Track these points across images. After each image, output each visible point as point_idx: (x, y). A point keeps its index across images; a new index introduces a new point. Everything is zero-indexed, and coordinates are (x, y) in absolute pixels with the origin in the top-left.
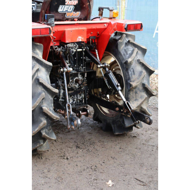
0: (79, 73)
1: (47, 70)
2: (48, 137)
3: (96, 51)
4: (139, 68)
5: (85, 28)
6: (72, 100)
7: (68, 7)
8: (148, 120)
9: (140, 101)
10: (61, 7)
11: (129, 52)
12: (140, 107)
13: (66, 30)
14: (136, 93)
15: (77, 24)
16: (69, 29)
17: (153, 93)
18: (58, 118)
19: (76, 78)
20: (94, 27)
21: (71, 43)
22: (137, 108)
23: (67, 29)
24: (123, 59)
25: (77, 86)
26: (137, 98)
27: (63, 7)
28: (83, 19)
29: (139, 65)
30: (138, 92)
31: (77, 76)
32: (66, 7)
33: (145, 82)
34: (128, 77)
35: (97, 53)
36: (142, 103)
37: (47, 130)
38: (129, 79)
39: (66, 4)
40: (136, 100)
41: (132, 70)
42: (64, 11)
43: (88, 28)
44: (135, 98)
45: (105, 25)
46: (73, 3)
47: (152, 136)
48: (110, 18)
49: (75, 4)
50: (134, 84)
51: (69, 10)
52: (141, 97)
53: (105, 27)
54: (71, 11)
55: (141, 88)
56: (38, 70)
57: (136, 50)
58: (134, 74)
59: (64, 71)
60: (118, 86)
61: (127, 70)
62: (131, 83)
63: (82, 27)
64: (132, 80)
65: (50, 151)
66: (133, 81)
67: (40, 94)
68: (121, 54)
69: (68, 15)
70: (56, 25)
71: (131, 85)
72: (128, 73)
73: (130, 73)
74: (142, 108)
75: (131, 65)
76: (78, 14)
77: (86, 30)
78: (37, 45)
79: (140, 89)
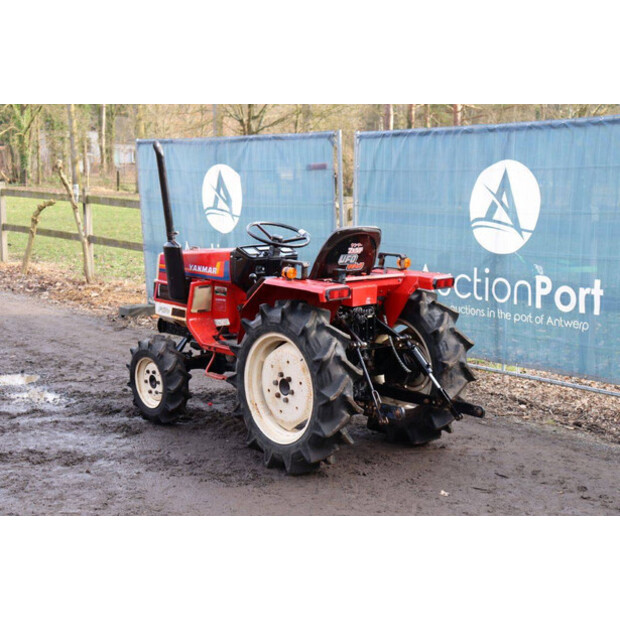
4: (453, 341)
5: (374, 285)
7: (351, 257)
8: (479, 411)
9: (458, 388)
10: (342, 257)
11: (437, 318)
12: (457, 397)
15: (366, 279)
16: (357, 288)
20: (386, 283)
21: (359, 307)
23: (355, 288)
24: (429, 328)
27: (345, 256)
29: (453, 336)
30: (455, 375)
32: (348, 257)
33: (462, 360)
34: (438, 354)
36: (459, 392)
38: (441, 356)
39: (349, 252)
41: (444, 343)
42: (346, 262)
43: (378, 285)
45: (400, 280)
46: (357, 252)
47: (466, 445)
48: (402, 270)
49: (359, 253)
50: (450, 363)
51: (351, 261)
52: (459, 383)
54: (353, 261)
55: (458, 368)
57: (447, 314)
58: (447, 349)
59: (357, 346)
60: (428, 366)
61: (436, 343)
62: (445, 362)
63: (371, 284)
64: (445, 357)
66: (448, 359)
67: (343, 377)
68: (425, 322)
69: (349, 268)
71: (445, 365)
72: (438, 348)
74: (459, 398)
76: (362, 265)
78: (323, 312)
79: (457, 371)
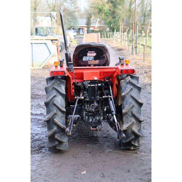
0: (95, 101)
1: (62, 97)
2: (59, 139)
3: (110, 86)
4: (130, 100)
5: (98, 71)
6: (91, 120)
7: (89, 57)
10: (84, 57)
13: (84, 72)
14: (127, 117)
15: (92, 68)
16: (86, 72)
17: (140, 119)
18: (65, 128)
19: (93, 104)
21: (88, 80)
22: (127, 129)
25: (93, 110)
26: (128, 122)
27: (86, 57)
28: (101, 65)
29: (131, 98)
31: (94, 103)
32: (88, 57)
33: (134, 110)
35: (110, 88)
37: (59, 135)
39: (88, 55)
40: (127, 123)
41: (126, 101)
42: (87, 60)
43: (101, 71)
44: (127, 121)
45: (114, 69)
46: (93, 55)
48: (122, 65)
49: (94, 55)
51: (90, 60)
52: (130, 121)
53: (114, 71)
54: (92, 60)
56: (55, 96)
58: (127, 104)
60: (113, 111)
61: (123, 100)
63: (96, 70)
65: (71, 152)
66: (124, 109)
69: (90, 63)
70: (75, 69)
73: (124, 103)
74: (132, 129)
75: (126, 97)
76: (97, 62)
77: (99, 73)
78: (62, 81)
79: (130, 115)
